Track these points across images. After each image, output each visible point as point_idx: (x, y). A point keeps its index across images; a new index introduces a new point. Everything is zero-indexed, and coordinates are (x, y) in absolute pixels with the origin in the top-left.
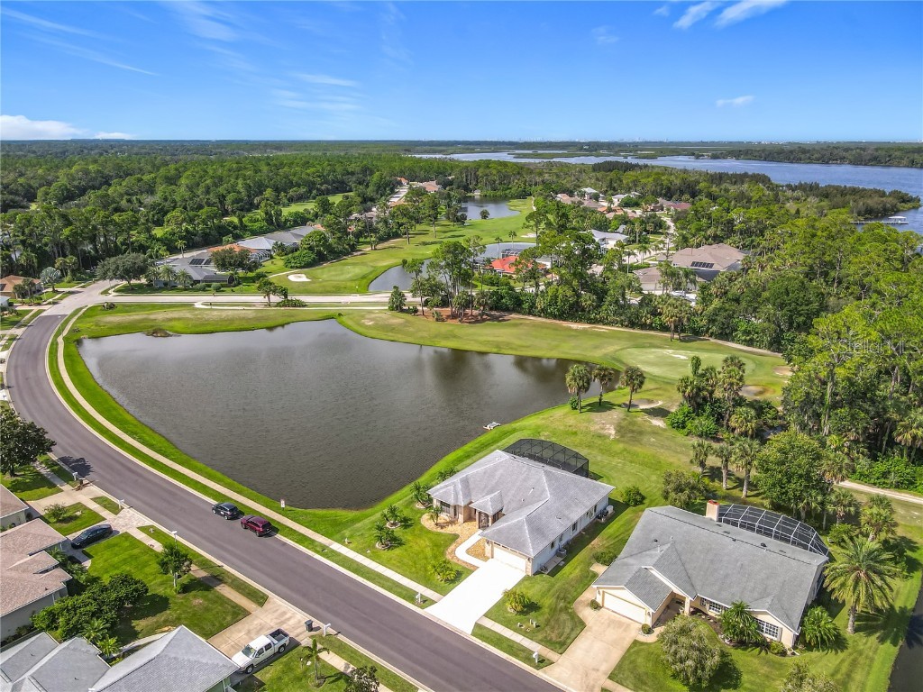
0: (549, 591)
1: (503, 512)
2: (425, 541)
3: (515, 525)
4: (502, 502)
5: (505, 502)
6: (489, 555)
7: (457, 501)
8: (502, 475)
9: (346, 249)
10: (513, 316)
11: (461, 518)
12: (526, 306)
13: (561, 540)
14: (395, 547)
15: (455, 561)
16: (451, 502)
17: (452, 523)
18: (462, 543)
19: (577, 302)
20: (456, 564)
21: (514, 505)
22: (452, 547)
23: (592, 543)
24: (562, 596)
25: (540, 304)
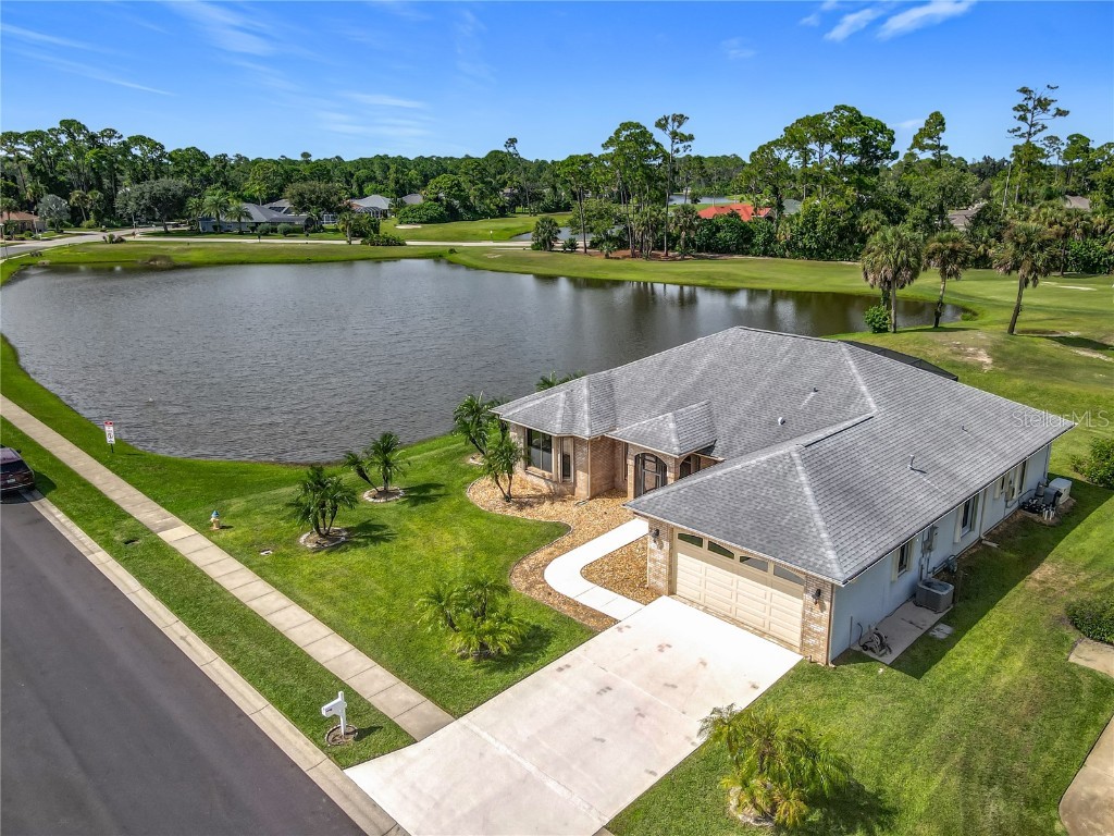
0: (915, 733)
1: (716, 455)
2: (456, 535)
3: (761, 472)
4: (711, 428)
5: (721, 430)
6: (662, 584)
7: (571, 427)
8: (713, 365)
9: (491, 210)
10: (736, 257)
11: (582, 480)
12: (759, 238)
13: (928, 547)
14: (357, 545)
15: (536, 594)
16: (555, 428)
17: (553, 497)
18: (573, 546)
19: (853, 226)
20: (536, 604)
21: (749, 436)
22: (541, 555)
23: (1038, 574)
24: (982, 763)
25: (784, 233)
